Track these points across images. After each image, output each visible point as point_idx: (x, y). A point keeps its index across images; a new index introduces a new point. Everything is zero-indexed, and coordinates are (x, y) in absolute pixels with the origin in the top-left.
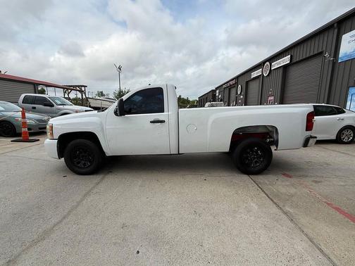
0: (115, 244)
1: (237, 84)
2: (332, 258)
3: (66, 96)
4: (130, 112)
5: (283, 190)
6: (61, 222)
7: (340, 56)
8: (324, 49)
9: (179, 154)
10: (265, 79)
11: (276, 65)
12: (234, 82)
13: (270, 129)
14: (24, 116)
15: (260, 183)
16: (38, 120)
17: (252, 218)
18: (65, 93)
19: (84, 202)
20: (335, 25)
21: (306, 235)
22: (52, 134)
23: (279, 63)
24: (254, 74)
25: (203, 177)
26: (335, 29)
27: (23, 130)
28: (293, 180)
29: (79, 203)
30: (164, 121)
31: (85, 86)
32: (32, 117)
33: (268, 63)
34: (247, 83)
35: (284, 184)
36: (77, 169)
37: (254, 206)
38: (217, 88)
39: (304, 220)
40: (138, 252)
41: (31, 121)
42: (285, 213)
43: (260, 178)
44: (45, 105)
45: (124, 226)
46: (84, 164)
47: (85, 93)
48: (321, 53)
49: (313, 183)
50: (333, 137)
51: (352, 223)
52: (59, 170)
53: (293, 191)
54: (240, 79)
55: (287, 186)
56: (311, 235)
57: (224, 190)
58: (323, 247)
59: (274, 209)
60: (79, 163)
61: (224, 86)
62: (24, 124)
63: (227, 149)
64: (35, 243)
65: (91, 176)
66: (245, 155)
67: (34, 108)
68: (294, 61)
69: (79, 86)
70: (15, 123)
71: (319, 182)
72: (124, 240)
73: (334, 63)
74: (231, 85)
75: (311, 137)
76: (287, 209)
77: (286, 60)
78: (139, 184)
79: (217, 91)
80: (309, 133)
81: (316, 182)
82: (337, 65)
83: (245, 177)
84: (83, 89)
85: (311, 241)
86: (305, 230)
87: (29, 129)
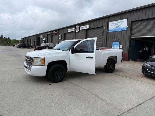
1: (58, 33)
7: (109, 30)
10: (76, 34)
11: (83, 28)
20: (107, 18)
22: (44, 62)
23: (84, 27)
24: (70, 30)
33: (78, 26)
34: (65, 34)
48: (102, 27)
54: (60, 31)
61: (48, 34)
68: (91, 28)
73: (107, 32)
74: (53, 34)
77: (87, 27)
79: (42, 36)
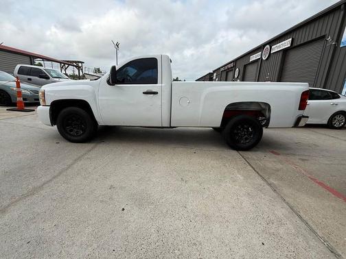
0: (102, 201)
1: (235, 67)
2: (310, 223)
3: (64, 72)
4: (123, 82)
5: (270, 165)
6: (51, 180)
7: (343, 40)
8: (327, 32)
9: (171, 127)
10: (263, 63)
11: (277, 48)
12: (232, 65)
13: (263, 106)
14: (18, 86)
15: (248, 158)
16: (33, 91)
17: (237, 187)
18: (62, 68)
19: (75, 166)
20: (343, 6)
21: (287, 203)
22: (44, 101)
23: (279, 47)
24: (253, 58)
25: (193, 151)
26: (341, 10)
27: (18, 99)
28: (280, 157)
29: (69, 167)
30: (157, 93)
31: (82, 63)
32: (26, 88)
33: (268, 46)
34: (245, 66)
35: (271, 160)
36: (69, 136)
37: (240, 177)
38: (214, 71)
39: (286, 191)
40: (123, 209)
41: (26, 91)
42: (270, 185)
43: (249, 154)
44: (41, 77)
45: (111, 187)
46: (77, 132)
47: (82, 69)
48: (323, 37)
49: (300, 161)
50: (325, 122)
51: (333, 196)
52: (52, 137)
53: (279, 166)
54: (238, 62)
55: (274, 162)
56: (292, 204)
57: (212, 162)
58: (302, 214)
59: (259, 181)
60: (71, 131)
61: (222, 69)
62: (19, 93)
63: (218, 125)
64: (24, 197)
65: (84, 144)
66: (236, 131)
67: (30, 79)
68: (295, 44)
69: (76, 62)
70: (9, 92)
71: (306, 160)
72: (111, 198)
73: (336, 48)
74: (228, 69)
75: (304, 117)
76: (272, 181)
77: (286, 44)
78: (130, 153)
79: (215, 74)
80: (301, 112)
81: (303, 160)
82: (338, 50)
83: (234, 153)
84: (80, 65)
85: (291, 208)
86: (287, 200)
87: (24, 99)
